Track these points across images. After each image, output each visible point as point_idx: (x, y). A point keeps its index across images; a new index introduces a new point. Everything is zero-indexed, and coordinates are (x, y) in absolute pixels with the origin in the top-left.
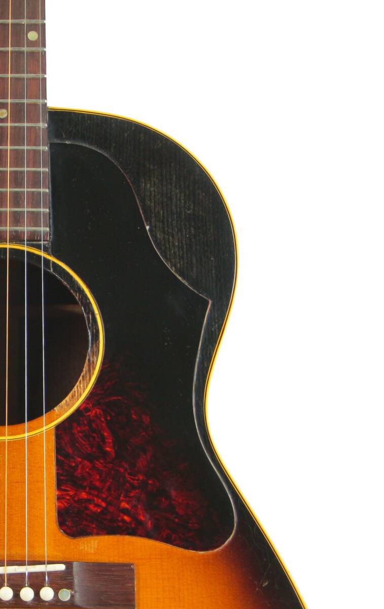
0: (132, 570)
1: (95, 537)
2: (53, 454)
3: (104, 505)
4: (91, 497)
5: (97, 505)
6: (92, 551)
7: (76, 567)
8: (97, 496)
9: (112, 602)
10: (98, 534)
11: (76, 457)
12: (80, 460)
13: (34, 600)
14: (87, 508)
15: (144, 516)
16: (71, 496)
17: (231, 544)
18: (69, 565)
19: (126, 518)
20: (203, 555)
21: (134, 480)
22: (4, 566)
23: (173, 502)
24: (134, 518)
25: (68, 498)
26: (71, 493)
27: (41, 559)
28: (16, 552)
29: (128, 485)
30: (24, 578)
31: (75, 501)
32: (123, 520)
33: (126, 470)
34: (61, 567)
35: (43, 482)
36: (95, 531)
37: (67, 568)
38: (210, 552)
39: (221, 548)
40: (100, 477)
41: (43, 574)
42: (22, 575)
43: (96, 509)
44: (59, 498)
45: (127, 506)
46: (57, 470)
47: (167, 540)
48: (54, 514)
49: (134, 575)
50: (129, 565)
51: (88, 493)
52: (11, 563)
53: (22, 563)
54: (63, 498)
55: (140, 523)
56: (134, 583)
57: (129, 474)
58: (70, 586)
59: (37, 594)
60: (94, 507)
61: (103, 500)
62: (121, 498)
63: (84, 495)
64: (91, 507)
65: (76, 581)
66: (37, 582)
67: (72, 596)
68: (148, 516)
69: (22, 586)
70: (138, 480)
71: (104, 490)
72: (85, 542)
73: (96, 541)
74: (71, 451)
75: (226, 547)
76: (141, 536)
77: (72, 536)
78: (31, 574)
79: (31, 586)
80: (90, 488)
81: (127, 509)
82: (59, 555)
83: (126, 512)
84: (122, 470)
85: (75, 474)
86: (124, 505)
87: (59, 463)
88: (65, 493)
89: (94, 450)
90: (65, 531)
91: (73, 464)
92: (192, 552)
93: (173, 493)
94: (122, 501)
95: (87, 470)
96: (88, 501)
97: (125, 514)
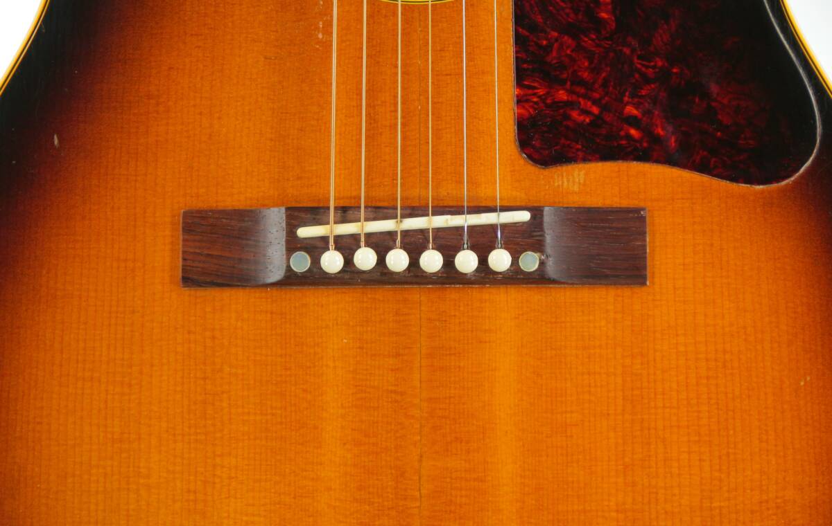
0: (643, 219)
1: (581, 165)
2: (510, 26)
3: (595, 110)
4: (575, 97)
5: (586, 112)
6: (576, 188)
7: (548, 216)
8: (585, 97)
9: (607, 272)
10: (585, 160)
11: (548, 30)
12: (556, 34)
13: (477, 270)
14: (567, 117)
15: (663, 129)
16: (540, 97)
17: (808, 171)
18: (537, 212)
19: (633, 132)
20: (762, 192)
21: (647, 67)
22: (428, 215)
23: (713, 104)
24: (648, 133)
25: (535, 100)
26: (541, 92)
27: (490, 204)
28: (448, 192)
29: (637, 75)
30: (462, 235)
31: (547, 106)
32: (628, 137)
33: (633, 51)
34: (524, 216)
35: (493, 75)
36: (580, 154)
37: (533, 217)
38: (774, 186)
39: (792, 179)
40: (591, 63)
41: (493, 228)
42: (458, 230)
43: (582, 118)
44: (520, 101)
45: (635, 112)
46: (517, 52)
47: (702, 168)
48: (512, 129)
49: (645, 227)
50: (637, 210)
51: (570, 92)
52: (440, 210)
53: (457, 211)
54: (527, 101)
55: (657, 140)
56: (645, 241)
57: (639, 57)
58: (538, 247)
59: (483, 261)
60: (580, 115)
61: (595, 102)
62: (626, 99)
63: (562, 95)
64: (575, 114)
65: (549, 239)
66: (483, 241)
67: (542, 263)
68: (670, 129)
69: (458, 249)
70: (654, 67)
71: (597, 86)
72: (565, 174)
73: (582, 172)
74: (539, 19)
75: (802, 176)
76: (658, 161)
77: (542, 164)
78: (472, 229)
79: (473, 248)
80: (572, 84)
81: (635, 117)
82: (520, 196)
83: (633, 121)
84: (627, 51)
85: (548, 59)
86: (631, 110)
87: (519, 41)
88: (530, 92)
89: (580, 17)
90: (530, 157)
91: (545, 42)
92: (743, 187)
93: (714, 88)
94: (627, 103)
95: (568, 52)
96: (570, 104)
97: (631, 125)
